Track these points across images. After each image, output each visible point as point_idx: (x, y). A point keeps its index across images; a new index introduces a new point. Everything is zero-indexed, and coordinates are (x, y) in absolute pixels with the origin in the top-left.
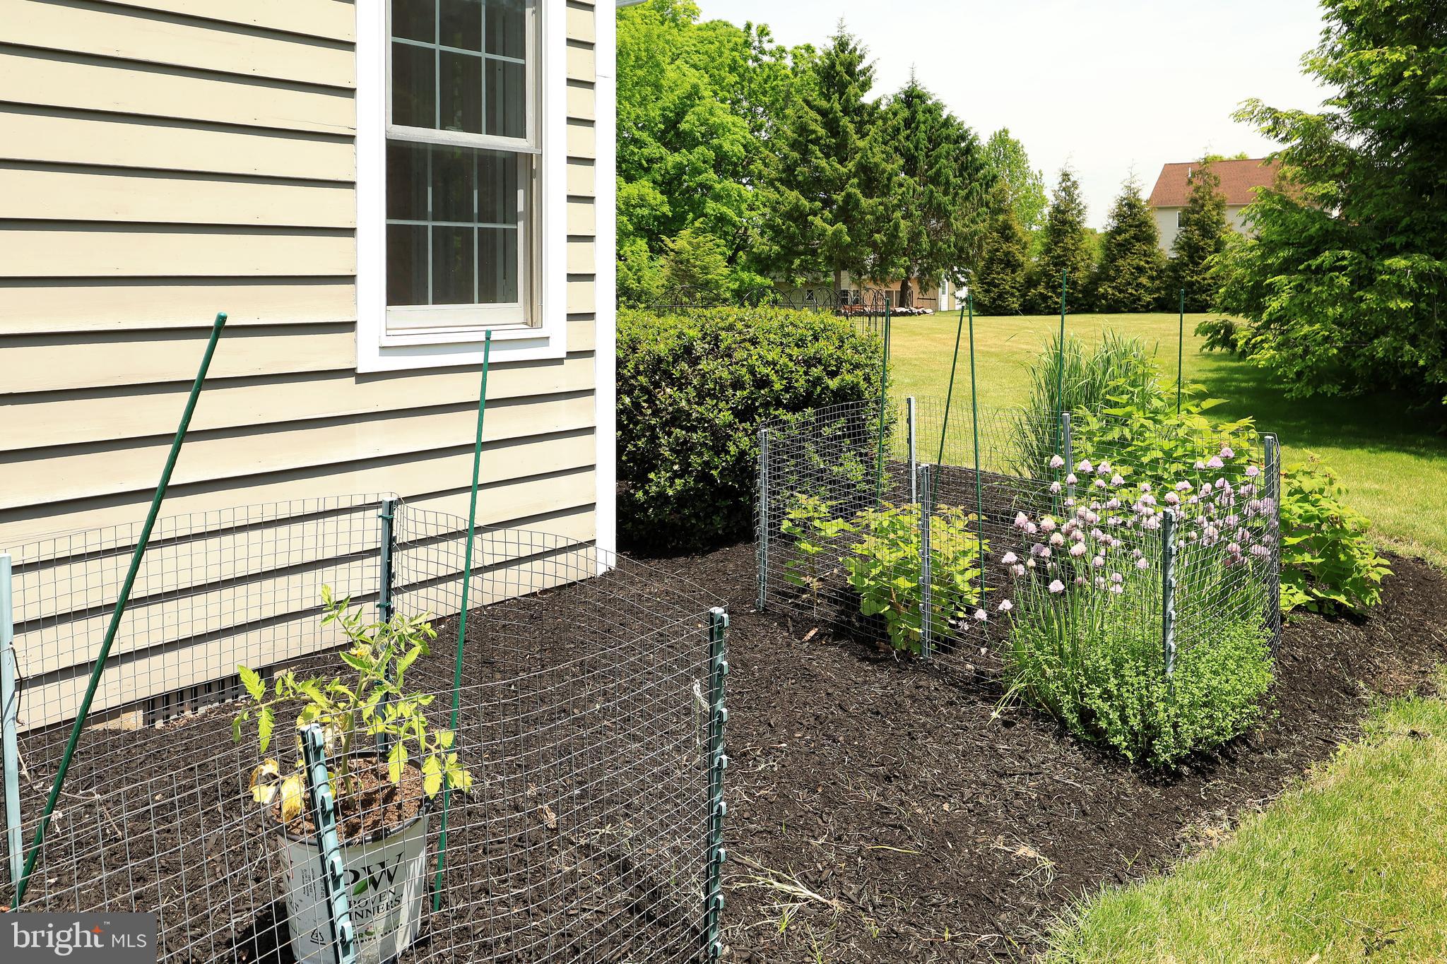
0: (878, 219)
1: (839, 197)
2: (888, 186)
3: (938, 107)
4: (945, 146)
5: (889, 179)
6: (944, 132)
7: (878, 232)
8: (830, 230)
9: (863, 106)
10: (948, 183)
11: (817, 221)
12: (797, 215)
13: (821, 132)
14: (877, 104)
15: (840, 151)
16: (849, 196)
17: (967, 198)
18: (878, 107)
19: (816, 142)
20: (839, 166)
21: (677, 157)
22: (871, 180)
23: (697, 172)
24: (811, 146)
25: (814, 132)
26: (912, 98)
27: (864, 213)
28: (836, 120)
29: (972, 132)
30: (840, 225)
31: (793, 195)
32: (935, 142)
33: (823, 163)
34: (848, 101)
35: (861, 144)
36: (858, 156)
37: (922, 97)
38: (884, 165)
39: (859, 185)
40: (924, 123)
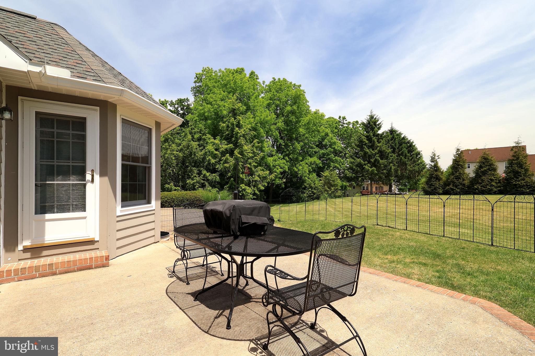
0: (385, 166)
1: (372, 160)
2: (388, 157)
3: (400, 134)
4: (404, 145)
5: (388, 154)
6: (403, 141)
7: (385, 170)
8: (370, 169)
9: (379, 134)
10: (406, 155)
11: (366, 167)
12: (360, 165)
13: (367, 142)
14: (383, 133)
15: (372, 147)
16: (376, 160)
17: (411, 160)
18: (383, 134)
19: (365, 144)
20: (372, 151)
21: (323, 151)
22: (382, 154)
23: (328, 155)
24: (364, 146)
25: (365, 142)
26: (392, 131)
27: (381, 164)
28: (371, 138)
29: (411, 141)
30: (374, 168)
31: (358, 160)
32: (401, 145)
33: (368, 150)
34: (375, 133)
35: (378, 145)
36: (378, 148)
37: (395, 131)
38: (386, 150)
39: (379, 157)
40: (397, 138)
